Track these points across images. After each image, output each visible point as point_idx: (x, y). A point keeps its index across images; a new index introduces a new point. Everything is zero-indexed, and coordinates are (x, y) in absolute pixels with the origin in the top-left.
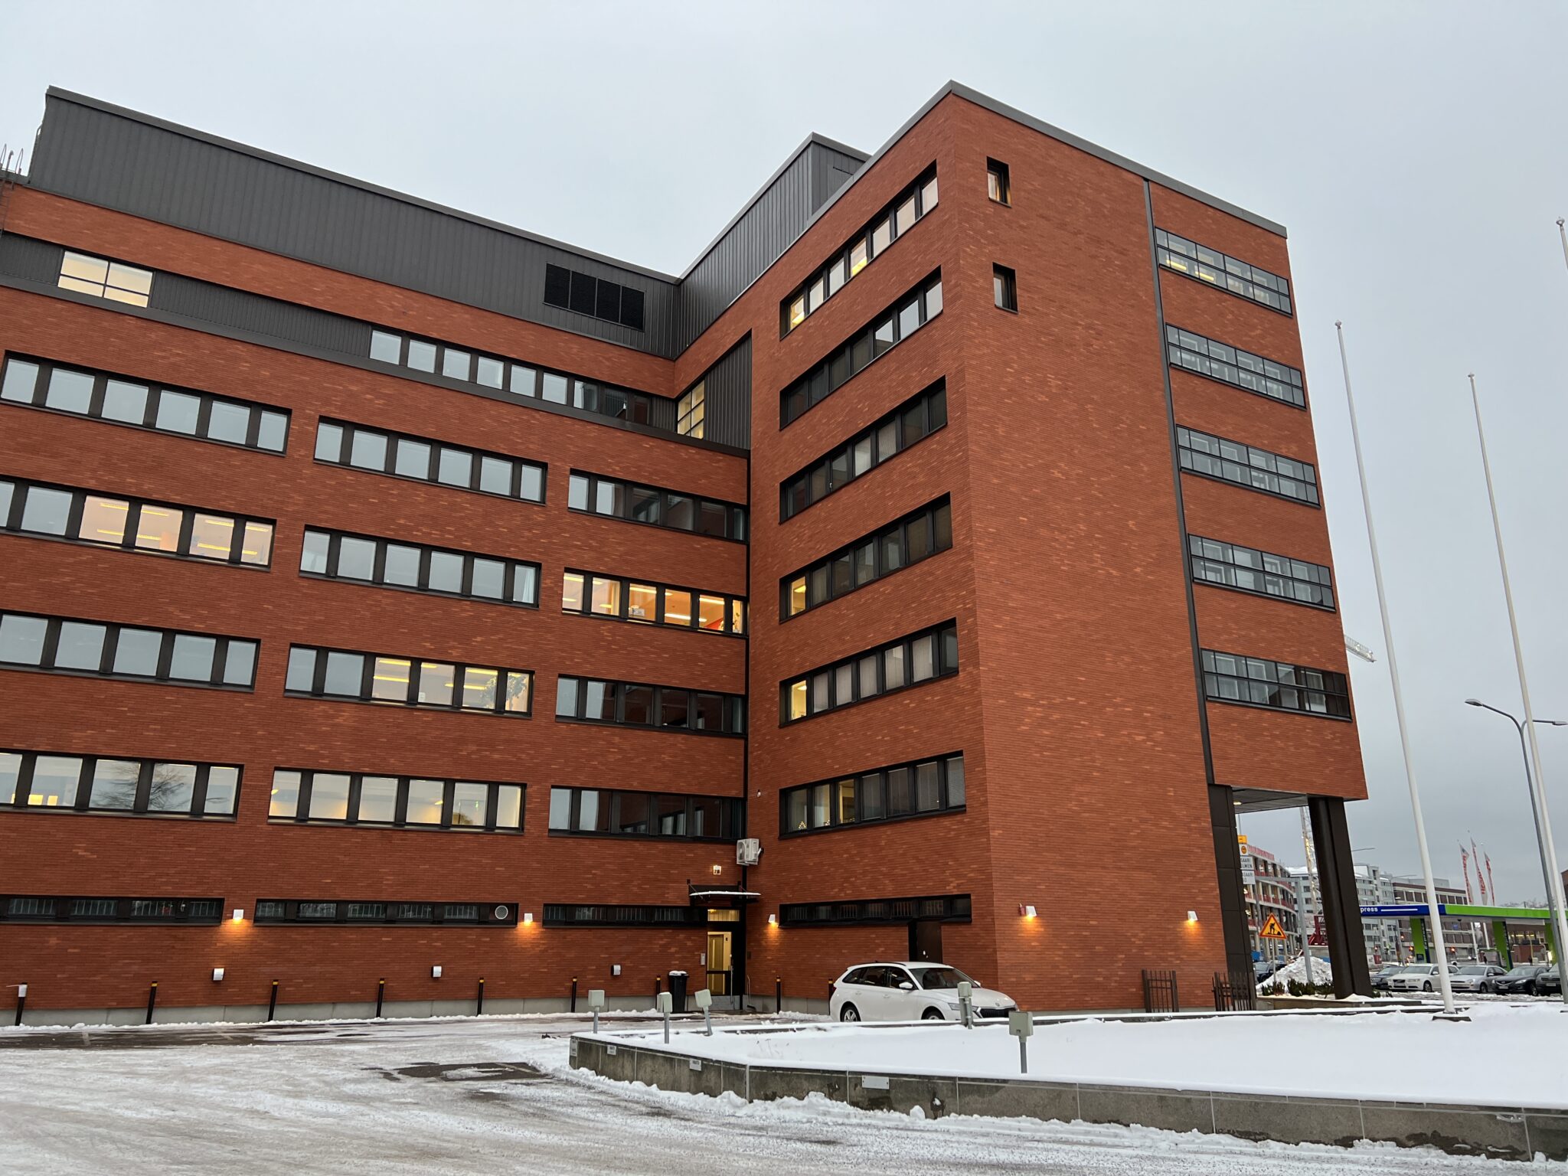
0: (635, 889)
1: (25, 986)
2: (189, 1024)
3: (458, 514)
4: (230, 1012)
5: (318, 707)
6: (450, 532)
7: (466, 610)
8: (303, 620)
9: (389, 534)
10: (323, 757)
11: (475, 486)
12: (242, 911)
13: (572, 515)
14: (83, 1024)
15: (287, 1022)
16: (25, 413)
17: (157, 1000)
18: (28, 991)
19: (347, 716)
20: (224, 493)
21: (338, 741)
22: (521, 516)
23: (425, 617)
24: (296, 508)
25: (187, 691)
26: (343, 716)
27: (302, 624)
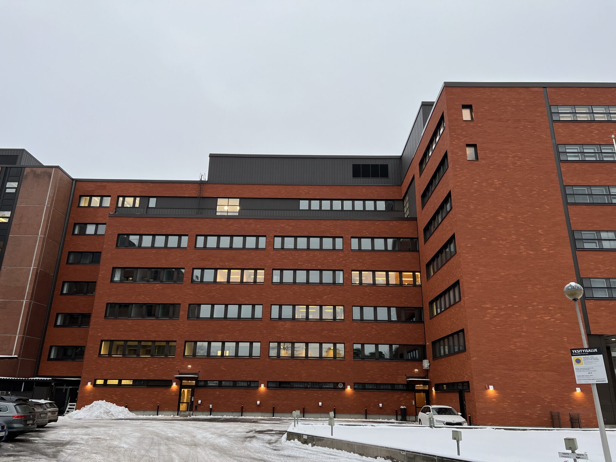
0: (386, 378)
1: (211, 405)
2: (252, 417)
3: (316, 258)
4: (263, 414)
5: (280, 323)
6: (314, 264)
7: (321, 288)
8: (274, 297)
9: (296, 268)
10: (282, 338)
11: (321, 248)
12: (263, 385)
13: (353, 252)
14: (226, 416)
15: (277, 418)
16: (201, 250)
17: (244, 410)
18: (212, 406)
19: (288, 325)
20: (250, 263)
21: (286, 333)
22: (336, 255)
23: (309, 292)
24: (269, 264)
25: (245, 321)
26: (287, 325)
27: (274, 298)
